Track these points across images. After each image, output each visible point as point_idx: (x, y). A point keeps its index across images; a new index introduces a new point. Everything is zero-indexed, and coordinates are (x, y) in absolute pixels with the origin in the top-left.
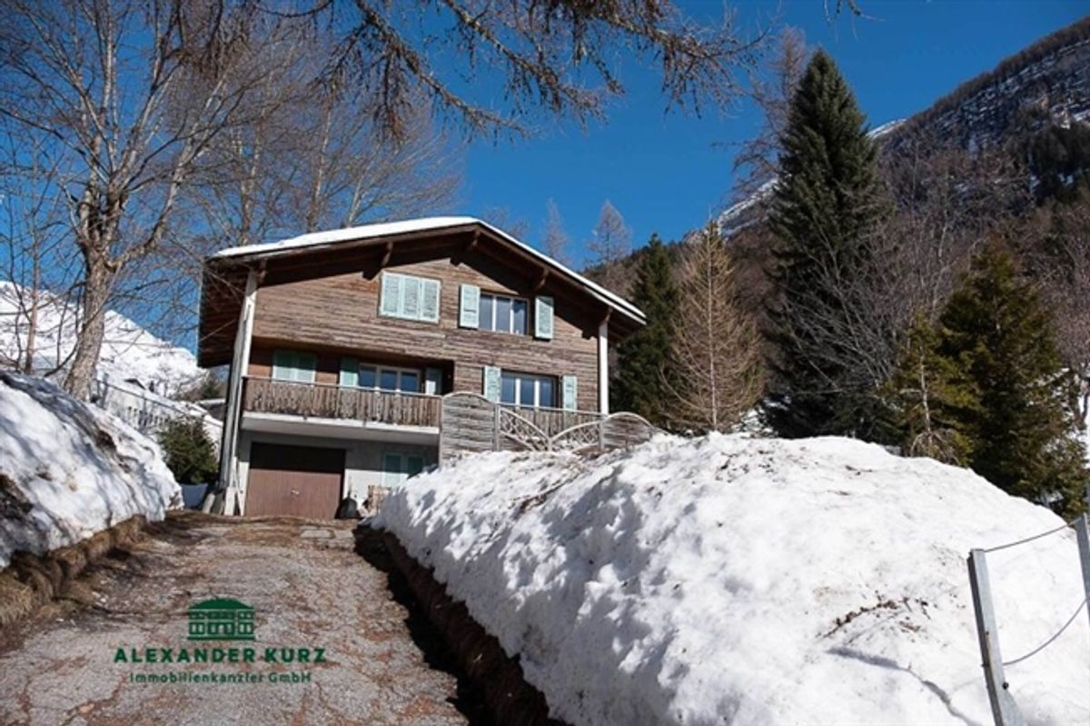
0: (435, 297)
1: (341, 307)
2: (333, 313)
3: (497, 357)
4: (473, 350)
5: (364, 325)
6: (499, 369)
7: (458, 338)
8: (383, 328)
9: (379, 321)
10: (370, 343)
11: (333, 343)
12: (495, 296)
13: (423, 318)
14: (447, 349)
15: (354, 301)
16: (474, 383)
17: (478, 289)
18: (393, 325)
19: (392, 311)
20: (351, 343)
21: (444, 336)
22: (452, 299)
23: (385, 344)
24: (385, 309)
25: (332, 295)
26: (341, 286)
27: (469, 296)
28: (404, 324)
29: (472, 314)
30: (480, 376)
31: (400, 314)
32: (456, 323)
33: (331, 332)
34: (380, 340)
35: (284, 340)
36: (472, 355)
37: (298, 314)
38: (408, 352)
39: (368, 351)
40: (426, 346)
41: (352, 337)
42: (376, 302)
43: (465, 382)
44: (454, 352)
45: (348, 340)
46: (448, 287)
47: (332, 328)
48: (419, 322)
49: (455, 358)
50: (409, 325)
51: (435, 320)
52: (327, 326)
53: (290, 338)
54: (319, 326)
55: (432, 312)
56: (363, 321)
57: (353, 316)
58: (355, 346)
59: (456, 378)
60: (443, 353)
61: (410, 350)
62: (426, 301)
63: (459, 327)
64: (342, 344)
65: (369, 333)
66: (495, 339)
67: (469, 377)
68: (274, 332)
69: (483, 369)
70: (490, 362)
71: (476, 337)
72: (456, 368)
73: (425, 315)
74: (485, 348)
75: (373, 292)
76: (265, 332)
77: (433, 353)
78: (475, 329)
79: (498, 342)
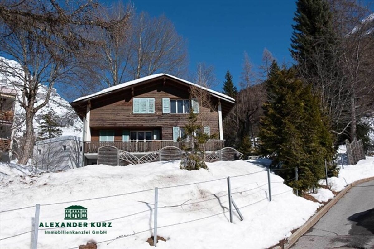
0: (153, 104)
1: (119, 112)
2: (116, 115)
3: (178, 123)
4: (168, 122)
5: (128, 118)
6: (178, 127)
7: (163, 118)
8: (135, 118)
9: (133, 115)
10: (130, 124)
11: (118, 126)
12: (177, 100)
13: (149, 113)
14: (159, 122)
15: (124, 110)
16: (169, 134)
17: (169, 99)
18: (138, 117)
19: (137, 111)
20: (124, 125)
21: (157, 118)
22: (159, 104)
23: (136, 123)
24: (135, 111)
25: (116, 109)
26: (119, 105)
27: (165, 102)
28: (142, 115)
29: (167, 108)
30: (172, 131)
31: (140, 112)
32: (161, 112)
33: (116, 122)
34: (134, 122)
35: (100, 127)
36: (168, 123)
37: (105, 117)
38: (144, 125)
39: (130, 127)
40: (151, 122)
41: (124, 123)
42: (131, 109)
43: (166, 134)
44: (161, 123)
45: (122, 124)
46: (158, 100)
47: (116, 120)
48: (147, 114)
49: (162, 125)
50: (144, 115)
51: (154, 112)
52: (115, 120)
53: (102, 126)
54: (113, 120)
55: (152, 110)
56: (127, 116)
57: (124, 115)
58: (125, 126)
59: (163, 133)
60: (158, 124)
61: (145, 124)
62: (150, 106)
63: (163, 114)
64: (120, 126)
65: (130, 121)
66: (177, 116)
67: (168, 131)
68: (97, 125)
69: (172, 128)
70: (175, 125)
71: (169, 116)
72: (162, 129)
73: (150, 111)
74: (173, 120)
75: (130, 106)
76: (94, 125)
77: (153, 124)
78: (169, 114)
79: (178, 118)
